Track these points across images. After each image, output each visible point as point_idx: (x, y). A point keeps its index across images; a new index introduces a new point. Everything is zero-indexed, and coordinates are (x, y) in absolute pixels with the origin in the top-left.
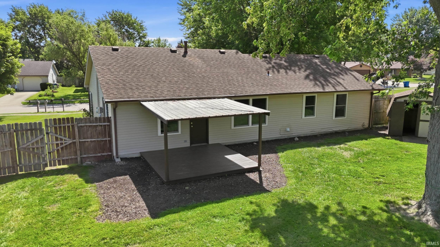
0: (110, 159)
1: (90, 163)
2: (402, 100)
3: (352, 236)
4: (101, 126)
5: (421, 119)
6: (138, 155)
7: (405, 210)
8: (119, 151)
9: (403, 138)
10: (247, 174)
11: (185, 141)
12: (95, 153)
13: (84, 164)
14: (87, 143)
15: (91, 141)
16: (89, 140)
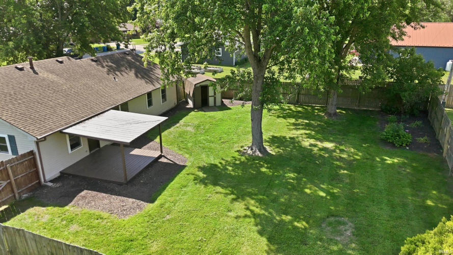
0: (39, 185)
1: (27, 195)
2: (199, 85)
3: (243, 171)
4: (27, 160)
5: (210, 95)
6: (59, 175)
7: (246, 152)
8: (46, 176)
9: (203, 108)
10: (160, 160)
11: (86, 151)
12: (27, 185)
13: (23, 198)
14: (18, 179)
15: (21, 177)
16: (20, 176)
